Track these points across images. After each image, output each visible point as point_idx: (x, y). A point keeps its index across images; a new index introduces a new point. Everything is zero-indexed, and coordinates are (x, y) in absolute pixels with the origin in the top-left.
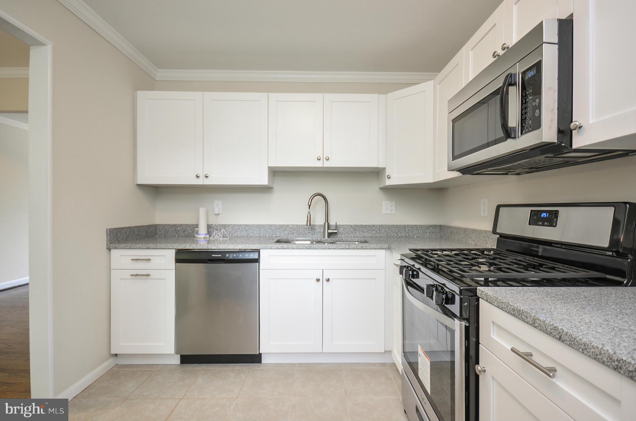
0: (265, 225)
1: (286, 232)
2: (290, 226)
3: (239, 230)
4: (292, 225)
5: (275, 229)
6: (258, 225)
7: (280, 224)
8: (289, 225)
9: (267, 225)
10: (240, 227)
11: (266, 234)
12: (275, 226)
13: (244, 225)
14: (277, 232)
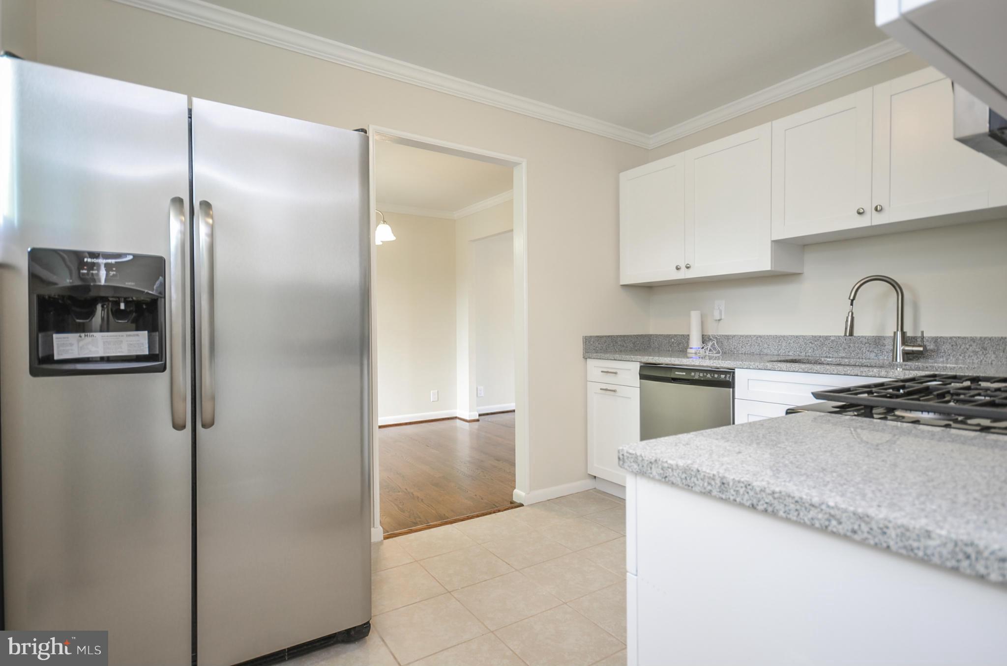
0: (787, 337)
1: (825, 348)
2: (832, 338)
3: (747, 344)
4: (835, 336)
5: (805, 343)
6: (776, 336)
7: (813, 335)
8: (830, 336)
9: (791, 336)
11: (789, 352)
12: (804, 337)
14: (809, 348)
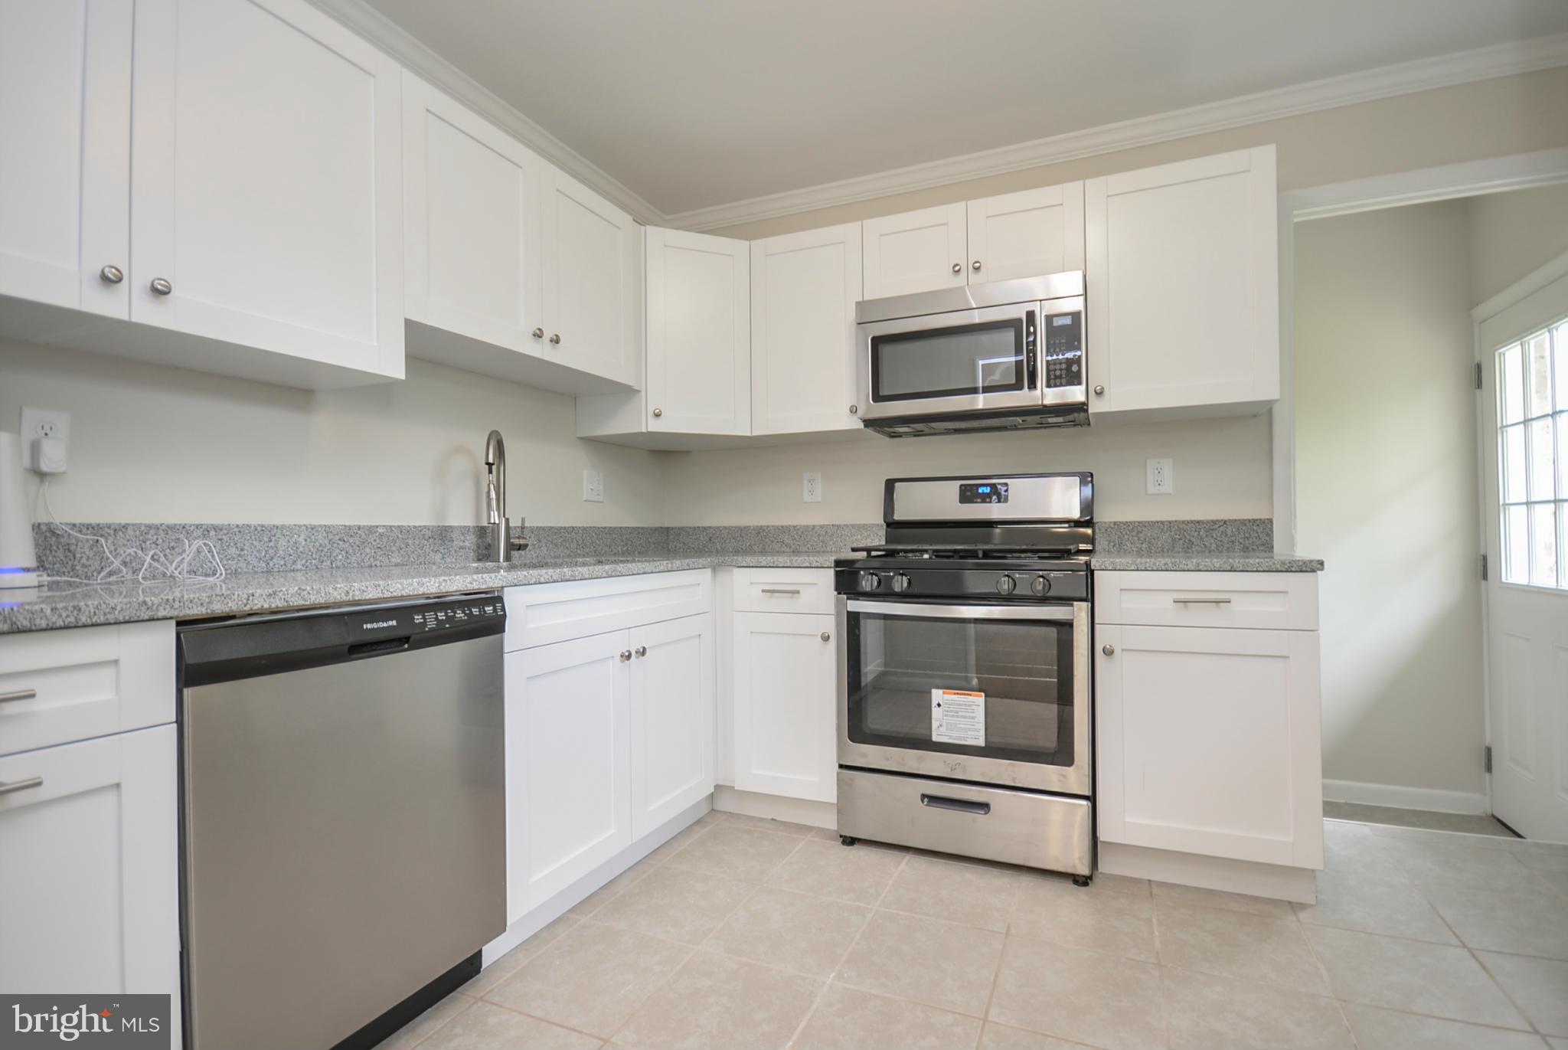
0: (290, 528)
1: (368, 550)
2: (380, 530)
4: (384, 526)
5: (330, 541)
6: (263, 526)
7: (346, 524)
8: (377, 527)
9: (300, 526)
10: (181, 536)
11: (294, 562)
12: (328, 529)
13: (197, 526)
14: (337, 551)
